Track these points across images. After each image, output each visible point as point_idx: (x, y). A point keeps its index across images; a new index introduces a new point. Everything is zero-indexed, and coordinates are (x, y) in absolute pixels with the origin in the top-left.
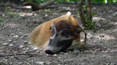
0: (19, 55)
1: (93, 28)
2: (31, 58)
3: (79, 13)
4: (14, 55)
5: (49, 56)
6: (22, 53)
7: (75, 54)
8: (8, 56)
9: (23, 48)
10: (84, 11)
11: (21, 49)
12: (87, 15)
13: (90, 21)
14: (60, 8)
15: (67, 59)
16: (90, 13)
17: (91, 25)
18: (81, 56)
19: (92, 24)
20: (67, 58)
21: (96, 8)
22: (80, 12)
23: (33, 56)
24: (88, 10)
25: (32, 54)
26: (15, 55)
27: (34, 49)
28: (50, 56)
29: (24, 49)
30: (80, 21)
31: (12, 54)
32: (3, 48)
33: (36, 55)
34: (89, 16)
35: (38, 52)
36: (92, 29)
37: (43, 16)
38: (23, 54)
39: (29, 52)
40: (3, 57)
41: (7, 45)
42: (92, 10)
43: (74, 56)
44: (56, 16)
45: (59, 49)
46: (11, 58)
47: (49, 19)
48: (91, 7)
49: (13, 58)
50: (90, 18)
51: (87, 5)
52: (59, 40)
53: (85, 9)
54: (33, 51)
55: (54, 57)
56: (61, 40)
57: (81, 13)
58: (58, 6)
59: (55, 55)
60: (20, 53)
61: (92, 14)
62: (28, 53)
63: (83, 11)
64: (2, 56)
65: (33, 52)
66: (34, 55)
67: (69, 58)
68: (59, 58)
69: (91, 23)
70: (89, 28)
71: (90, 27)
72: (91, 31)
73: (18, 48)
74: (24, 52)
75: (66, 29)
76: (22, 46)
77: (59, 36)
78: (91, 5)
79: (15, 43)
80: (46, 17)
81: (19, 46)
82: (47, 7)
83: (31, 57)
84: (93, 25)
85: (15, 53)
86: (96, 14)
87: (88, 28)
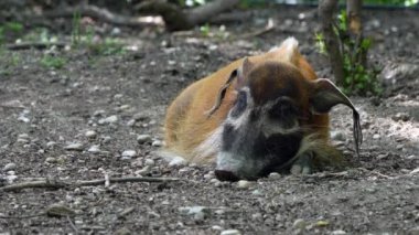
0: (119, 182)
1: (372, 90)
2: (162, 194)
3: (324, 40)
4: (103, 183)
5: (220, 187)
6: (131, 176)
7: (310, 180)
8: (83, 185)
9: (134, 157)
10: (341, 31)
11: (127, 162)
12: (352, 45)
13: (361, 68)
14: (260, 21)
15: (282, 195)
16: (361, 39)
17: (363, 82)
18: (329, 188)
19: (366, 77)
20: (282, 192)
21: (382, 23)
22: (325, 35)
23: (169, 185)
24: (352, 30)
25: (164, 178)
26: (107, 183)
27: (171, 164)
28: (226, 186)
29: (139, 162)
30: (327, 67)
31: (97, 180)
32: (66, 161)
33: (178, 184)
34: (357, 50)
35: (184, 174)
36: (369, 93)
37: (202, 51)
38: (132, 181)
39: (155, 173)
40: (67, 189)
41: (80, 150)
42: (368, 28)
43: (306, 186)
44: (245, 51)
45: (261, 164)
46: (95, 194)
47: (220, 59)
48: (363, 20)
49: (102, 193)
50: (360, 57)
51: (350, 12)
52: (261, 133)
53: (343, 26)
54: (166, 170)
55: (239, 189)
56: (267, 135)
57: (328, 39)
58: (252, 15)
59: (242, 183)
60: (124, 177)
61: (366, 42)
62: (150, 175)
63: (337, 33)
64: (62, 187)
65: (169, 172)
66: (170, 181)
67: (288, 191)
68: (256, 192)
69: (364, 73)
70: (357, 90)
71: (360, 85)
72: (363, 101)
73: (118, 159)
74: (137, 172)
75: (285, 98)
76: (131, 153)
77: (262, 120)
78: (364, 13)
79: (108, 142)
80: (213, 52)
81: (120, 153)
82: (213, 20)
83: (160, 188)
84: (369, 81)
85: (107, 177)
86: (381, 41)
87: (353, 89)
